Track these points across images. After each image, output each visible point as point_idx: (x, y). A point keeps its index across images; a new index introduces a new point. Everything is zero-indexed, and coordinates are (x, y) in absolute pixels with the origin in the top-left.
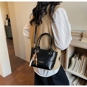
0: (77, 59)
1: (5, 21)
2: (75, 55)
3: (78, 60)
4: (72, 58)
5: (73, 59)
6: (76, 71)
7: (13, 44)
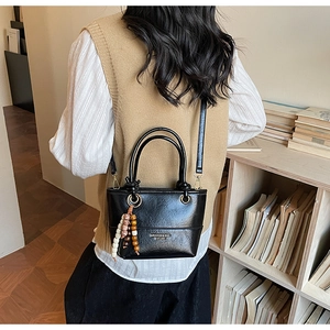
0: (266, 213)
1: (5, 31)
2: (263, 196)
3: (270, 217)
4: (247, 211)
5: (251, 214)
6: (258, 257)
7: (35, 132)
